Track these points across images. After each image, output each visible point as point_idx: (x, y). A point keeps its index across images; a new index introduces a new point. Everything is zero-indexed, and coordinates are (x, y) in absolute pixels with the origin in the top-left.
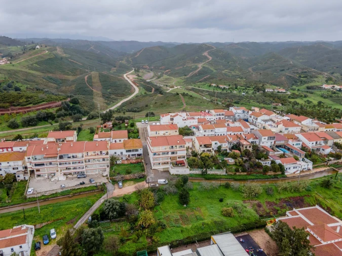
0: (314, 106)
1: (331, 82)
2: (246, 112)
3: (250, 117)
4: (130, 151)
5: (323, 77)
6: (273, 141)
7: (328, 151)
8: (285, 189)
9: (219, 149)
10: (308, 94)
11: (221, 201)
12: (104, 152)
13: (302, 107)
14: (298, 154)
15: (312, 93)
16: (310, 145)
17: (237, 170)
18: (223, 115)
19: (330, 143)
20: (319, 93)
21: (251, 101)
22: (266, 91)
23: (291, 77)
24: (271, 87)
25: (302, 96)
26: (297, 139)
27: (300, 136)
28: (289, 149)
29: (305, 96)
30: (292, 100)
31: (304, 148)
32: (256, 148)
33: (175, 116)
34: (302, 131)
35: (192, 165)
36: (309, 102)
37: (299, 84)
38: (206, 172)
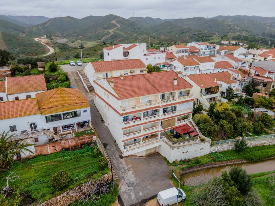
1: (226, 39)
2: (212, 47)
4: (57, 117)
18: (186, 51)
23: (192, 37)
33: (130, 48)
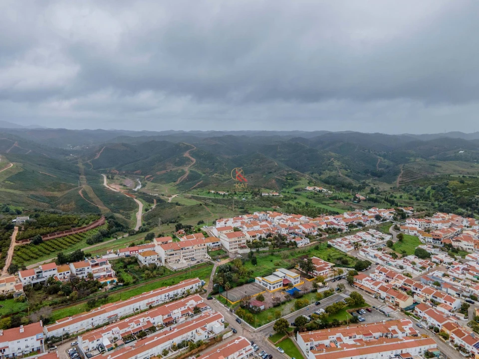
0: (303, 207)
1: (313, 184)
2: (266, 215)
3: (269, 218)
4: (214, 243)
5: (306, 179)
6: (287, 230)
7: (316, 233)
8: (299, 252)
9: (260, 238)
10: (297, 196)
11: (272, 261)
12: (202, 244)
13: (294, 208)
14: (301, 235)
15: (299, 195)
16: (307, 231)
17: (274, 247)
18: (252, 218)
19: (316, 229)
20: (305, 194)
21: (254, 205)
22: (263, 195)
23: (279, 180)
24: (265, 191)
25: (292, 198)
26: (299, 228)
27: (301, 226)
28: (296, 234)
29: (295, 198)
30: (286, 203)
31: (304, 233)
32: (280, 235)
33: (227, 221)
34: (301, 224)
35: (250, 247)
36: (299, 203)
37: (287, 186)
38: (258, 250)
